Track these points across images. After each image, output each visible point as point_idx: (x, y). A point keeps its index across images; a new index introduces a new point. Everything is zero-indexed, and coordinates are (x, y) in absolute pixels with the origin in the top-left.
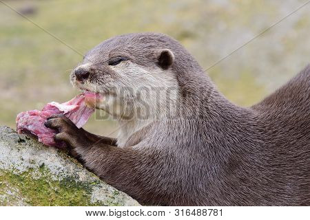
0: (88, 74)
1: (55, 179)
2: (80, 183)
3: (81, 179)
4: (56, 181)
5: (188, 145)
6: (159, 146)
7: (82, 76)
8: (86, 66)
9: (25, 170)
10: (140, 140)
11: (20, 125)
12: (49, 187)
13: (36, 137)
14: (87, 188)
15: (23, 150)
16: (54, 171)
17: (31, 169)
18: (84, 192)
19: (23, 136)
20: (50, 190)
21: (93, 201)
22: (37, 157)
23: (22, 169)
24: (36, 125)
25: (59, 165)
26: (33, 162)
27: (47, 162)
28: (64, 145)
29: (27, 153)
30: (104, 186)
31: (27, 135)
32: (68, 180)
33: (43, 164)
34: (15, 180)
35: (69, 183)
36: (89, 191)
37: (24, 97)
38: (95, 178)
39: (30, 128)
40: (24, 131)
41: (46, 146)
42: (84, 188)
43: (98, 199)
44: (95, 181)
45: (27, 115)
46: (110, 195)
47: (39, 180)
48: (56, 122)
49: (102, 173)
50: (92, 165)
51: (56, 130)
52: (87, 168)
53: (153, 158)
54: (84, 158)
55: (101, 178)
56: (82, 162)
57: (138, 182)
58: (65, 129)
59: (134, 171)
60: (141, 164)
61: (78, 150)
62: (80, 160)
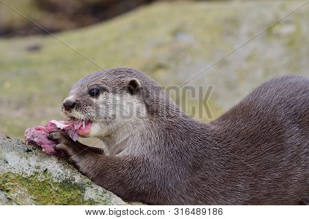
1: (56, 181)
2: (76, 184)
3: (76, 181)
4: (56, 183)
6: (136, 154)
9: (32, 174)
11: (28, 137)
12: (51, 187)
13: (40, 148)
14: (81, 188)
15: (31, 158)
16: (55, 175)
17: (37, 173)
18: (79, 192)
19: (30, 147)
20: (51, 190)
21: (86, 199)
22: (41, 164)
23: (29, 174)
24: (40, 138)
25: (59, 170)
26: (38, 168)
27: (49, 168)
28: (63, 154)
29: (33, 160)
30: (95, 187)
31: (33, 146)
32: (66, 182)
33: (46, 169)
34: (24, 182)
35: (67, 184)
36: (83, 190)
37: (31, 116)
38: (88, 180)
39: (35, 140)
40: (31, 142)
41: (49, 155)
42: (79, 188)
43: (90, 197)
44: (88, 183)
45: (33, 130)
46: (100, 194)
47: (43, 182)
48: (57, 136)
49: (93, 176)
50: (84, 170)
51: (57, 141)
52: (81, 172)
53: (133, 163)
54: (78, 164)
55: (92, 180)
56: (77, 167)
57: (121, 183)
58: (64, 141)
59: (118, 174)
60: (123, 168)
61: (74, 158)
62: (75, 166)
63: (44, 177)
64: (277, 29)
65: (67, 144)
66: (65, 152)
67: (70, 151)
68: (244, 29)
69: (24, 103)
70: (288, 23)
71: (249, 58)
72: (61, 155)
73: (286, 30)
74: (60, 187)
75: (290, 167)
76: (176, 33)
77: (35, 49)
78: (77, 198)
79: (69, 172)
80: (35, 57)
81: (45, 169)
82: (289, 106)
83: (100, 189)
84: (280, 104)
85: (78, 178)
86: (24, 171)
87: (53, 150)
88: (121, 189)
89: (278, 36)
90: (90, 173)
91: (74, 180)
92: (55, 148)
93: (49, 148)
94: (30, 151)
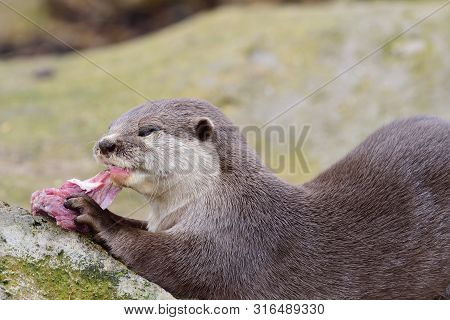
0: (114, 146)
1: (76, 268)
2: (105, 273)
3: (105, 268)
4: (77, 271)
5: (230, 228)
6: (197, 230)
7: (107, 149)
8: (112, 137)
9: (41, 258)
10: (174, 223)
11: (35, 205)
12: (69, 278)
13: (53, 220)
14: (112, 278)
15: (39, 235)
16: (74, 259)
17: (48, 257)
18: (110, 284)
19: (39, 219)
20: (69, 281)
21: (120, 295)
22: (55, 243)
23: (37, 257)
24: (54, 206)
25: (81, 252)
26: (50, 249)
27: (66, 249)
28: (86, 229)
29: (43, 238)
30: (133, 276)
31: (44, 217)
32: (91, 269)
33: (62, 252)
34: (30, 270)
35: (92, 273)
36: (116, 282)
37: (40, 173)
38: (122, 267)
39: (47, 209)
40: (40, 212)
41: (66, 230)
42: (110, 279)
43: (126, 291)
44: (123, 271)
45: (43, 194)
46: (140, 287)
47: (57, 269)
48: (78, 202)
49: (130, 261)
50: (118, 252)
51: (78, 211)
52: (113, 256)
53: (190, 244)
54: (109, 244)
55: (129, 267)
56: (107, 248)
57: (172, 272)
58: (88, 210)
59: (168, 259)
60: (176, 250)
61: (103, 234)
62: (104, 246)
63: (58, 262)
64: (398, 47)
65: (92, 215)
66: (90, 226)
67: (97, 225)
68: (351, 46)
69: (30, 154)
70: (414, 37)
71: (358, 89)
72: (84, 231)
73: (411, 47)
74: (82, 277)
75: (418, 251)
76: (251, 52)
77: (46, 75)
78: (107, 293)
79: (95, 255)
80: (45, 87)
81: (60, 250)
82: (417, 161)
83: (141, 280)
84: (404, 157)
85: (108, 264)
86: (30, 253)
87: (72, 223)
88: (171, 280)
89: (400, 57)
90: (127, 257)
91: (103, 267)
92: (75, 221)
93: (66, 219)
94: (39, 224)
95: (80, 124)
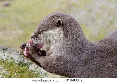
4: (16, 63)
9: (6, 59)
15: (5, 52)
17: (8, 59)
18: (26, 67)
20: (14, 66)
21: (30, 70)
22: (10, 55)
26: (8, 57)
32: (21, 62)
35: (21, 64)
44: (30, 63)
46: (36, 68)
47: (11, 63)
63: (11, 61)
71: (101, 8)
74: (18, 65)
78: (26, 70)
79: (22, 58)
81: (11, 57)
83: (36, 66)
85: (26, 61)
91: (24, 62)
94: (5, 49)
95: (18, 20)
